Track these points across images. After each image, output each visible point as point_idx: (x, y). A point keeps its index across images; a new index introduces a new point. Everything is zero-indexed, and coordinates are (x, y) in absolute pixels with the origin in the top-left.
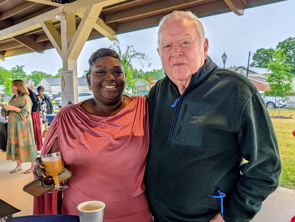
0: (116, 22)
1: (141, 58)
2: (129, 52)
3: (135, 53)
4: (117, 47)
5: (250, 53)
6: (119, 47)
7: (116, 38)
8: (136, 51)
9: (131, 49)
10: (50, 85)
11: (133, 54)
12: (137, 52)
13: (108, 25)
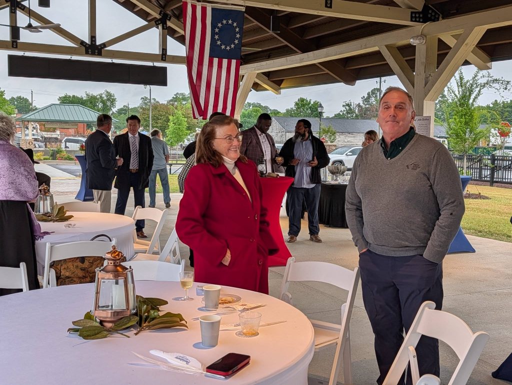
1: (502, 88)
3: (490, 79)
7: (490, 67)
10: (284, 131)
11: (485, 81)
12: (494, 78)
13: (481, 48)
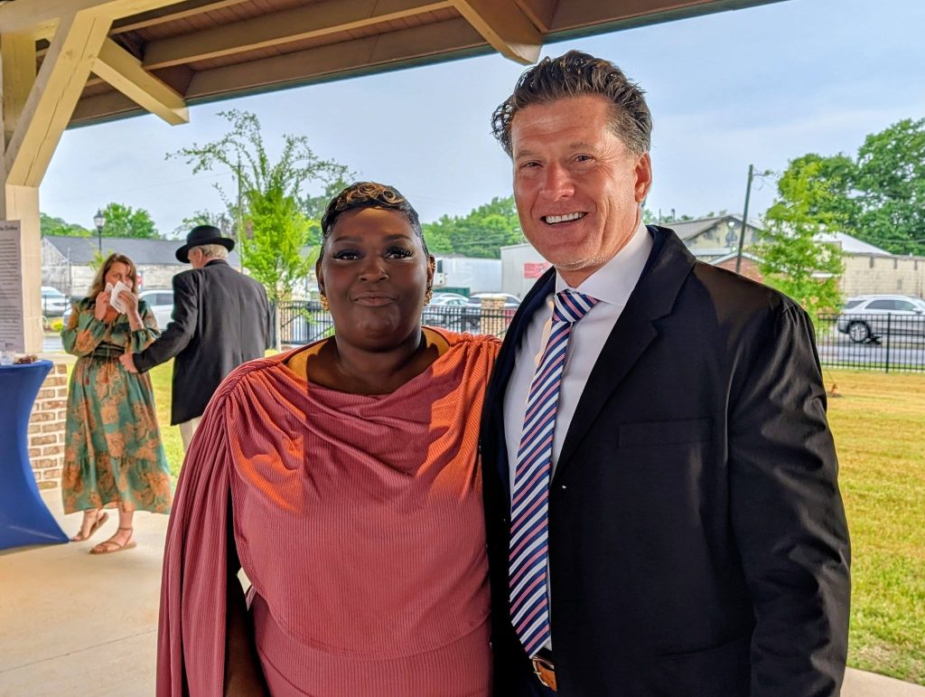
0: (184, 65)
2: (293, 158)
3: (313, 162)
4: (253, 140)
5: (754, 172)
6: (261, 141)
7: (185, 118)
8: (317, 157)
9: (299, 148)
10: (66, 263)
11: (305, 167)
12: (320, 160)
13: (155, 73)
